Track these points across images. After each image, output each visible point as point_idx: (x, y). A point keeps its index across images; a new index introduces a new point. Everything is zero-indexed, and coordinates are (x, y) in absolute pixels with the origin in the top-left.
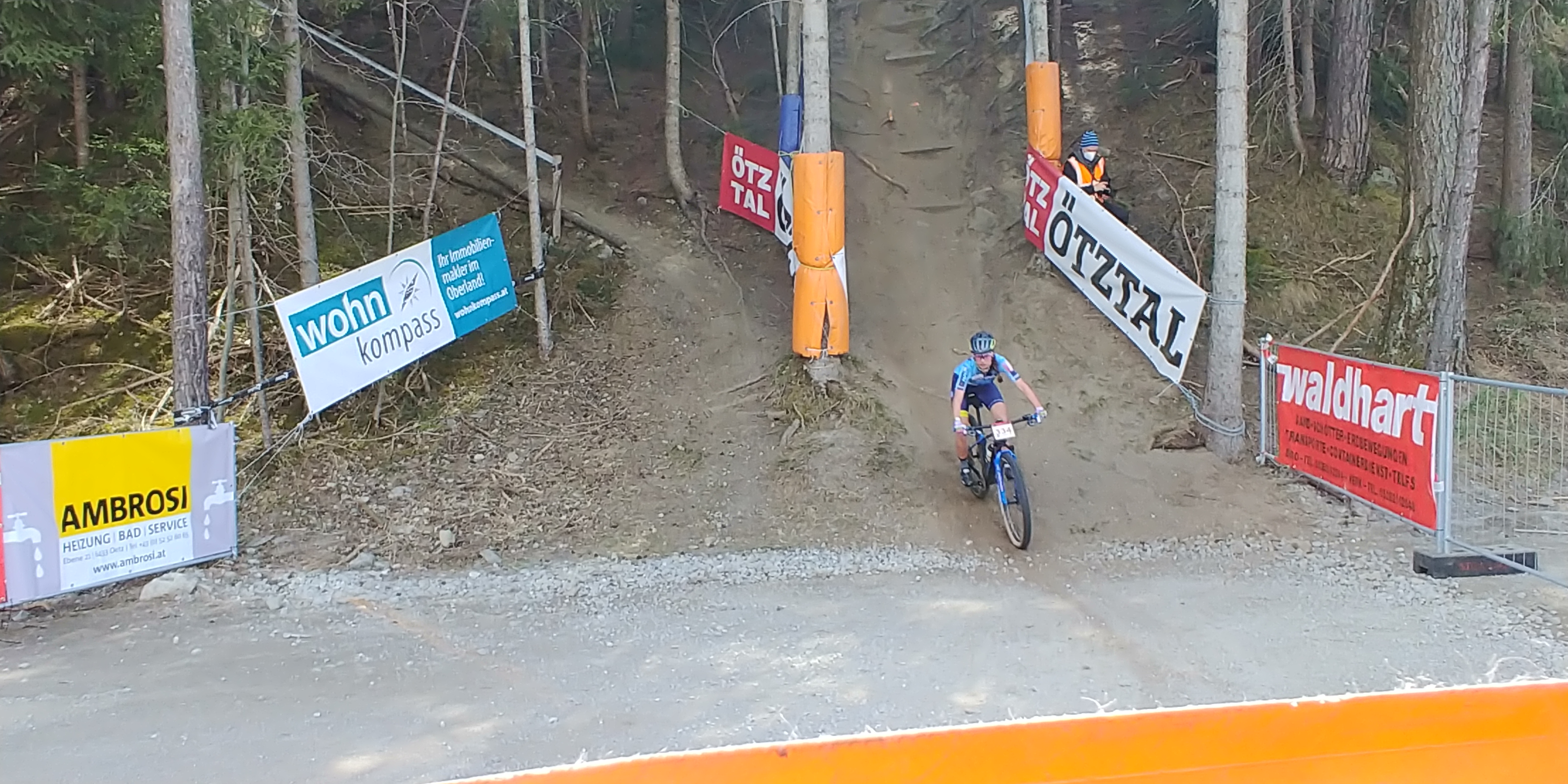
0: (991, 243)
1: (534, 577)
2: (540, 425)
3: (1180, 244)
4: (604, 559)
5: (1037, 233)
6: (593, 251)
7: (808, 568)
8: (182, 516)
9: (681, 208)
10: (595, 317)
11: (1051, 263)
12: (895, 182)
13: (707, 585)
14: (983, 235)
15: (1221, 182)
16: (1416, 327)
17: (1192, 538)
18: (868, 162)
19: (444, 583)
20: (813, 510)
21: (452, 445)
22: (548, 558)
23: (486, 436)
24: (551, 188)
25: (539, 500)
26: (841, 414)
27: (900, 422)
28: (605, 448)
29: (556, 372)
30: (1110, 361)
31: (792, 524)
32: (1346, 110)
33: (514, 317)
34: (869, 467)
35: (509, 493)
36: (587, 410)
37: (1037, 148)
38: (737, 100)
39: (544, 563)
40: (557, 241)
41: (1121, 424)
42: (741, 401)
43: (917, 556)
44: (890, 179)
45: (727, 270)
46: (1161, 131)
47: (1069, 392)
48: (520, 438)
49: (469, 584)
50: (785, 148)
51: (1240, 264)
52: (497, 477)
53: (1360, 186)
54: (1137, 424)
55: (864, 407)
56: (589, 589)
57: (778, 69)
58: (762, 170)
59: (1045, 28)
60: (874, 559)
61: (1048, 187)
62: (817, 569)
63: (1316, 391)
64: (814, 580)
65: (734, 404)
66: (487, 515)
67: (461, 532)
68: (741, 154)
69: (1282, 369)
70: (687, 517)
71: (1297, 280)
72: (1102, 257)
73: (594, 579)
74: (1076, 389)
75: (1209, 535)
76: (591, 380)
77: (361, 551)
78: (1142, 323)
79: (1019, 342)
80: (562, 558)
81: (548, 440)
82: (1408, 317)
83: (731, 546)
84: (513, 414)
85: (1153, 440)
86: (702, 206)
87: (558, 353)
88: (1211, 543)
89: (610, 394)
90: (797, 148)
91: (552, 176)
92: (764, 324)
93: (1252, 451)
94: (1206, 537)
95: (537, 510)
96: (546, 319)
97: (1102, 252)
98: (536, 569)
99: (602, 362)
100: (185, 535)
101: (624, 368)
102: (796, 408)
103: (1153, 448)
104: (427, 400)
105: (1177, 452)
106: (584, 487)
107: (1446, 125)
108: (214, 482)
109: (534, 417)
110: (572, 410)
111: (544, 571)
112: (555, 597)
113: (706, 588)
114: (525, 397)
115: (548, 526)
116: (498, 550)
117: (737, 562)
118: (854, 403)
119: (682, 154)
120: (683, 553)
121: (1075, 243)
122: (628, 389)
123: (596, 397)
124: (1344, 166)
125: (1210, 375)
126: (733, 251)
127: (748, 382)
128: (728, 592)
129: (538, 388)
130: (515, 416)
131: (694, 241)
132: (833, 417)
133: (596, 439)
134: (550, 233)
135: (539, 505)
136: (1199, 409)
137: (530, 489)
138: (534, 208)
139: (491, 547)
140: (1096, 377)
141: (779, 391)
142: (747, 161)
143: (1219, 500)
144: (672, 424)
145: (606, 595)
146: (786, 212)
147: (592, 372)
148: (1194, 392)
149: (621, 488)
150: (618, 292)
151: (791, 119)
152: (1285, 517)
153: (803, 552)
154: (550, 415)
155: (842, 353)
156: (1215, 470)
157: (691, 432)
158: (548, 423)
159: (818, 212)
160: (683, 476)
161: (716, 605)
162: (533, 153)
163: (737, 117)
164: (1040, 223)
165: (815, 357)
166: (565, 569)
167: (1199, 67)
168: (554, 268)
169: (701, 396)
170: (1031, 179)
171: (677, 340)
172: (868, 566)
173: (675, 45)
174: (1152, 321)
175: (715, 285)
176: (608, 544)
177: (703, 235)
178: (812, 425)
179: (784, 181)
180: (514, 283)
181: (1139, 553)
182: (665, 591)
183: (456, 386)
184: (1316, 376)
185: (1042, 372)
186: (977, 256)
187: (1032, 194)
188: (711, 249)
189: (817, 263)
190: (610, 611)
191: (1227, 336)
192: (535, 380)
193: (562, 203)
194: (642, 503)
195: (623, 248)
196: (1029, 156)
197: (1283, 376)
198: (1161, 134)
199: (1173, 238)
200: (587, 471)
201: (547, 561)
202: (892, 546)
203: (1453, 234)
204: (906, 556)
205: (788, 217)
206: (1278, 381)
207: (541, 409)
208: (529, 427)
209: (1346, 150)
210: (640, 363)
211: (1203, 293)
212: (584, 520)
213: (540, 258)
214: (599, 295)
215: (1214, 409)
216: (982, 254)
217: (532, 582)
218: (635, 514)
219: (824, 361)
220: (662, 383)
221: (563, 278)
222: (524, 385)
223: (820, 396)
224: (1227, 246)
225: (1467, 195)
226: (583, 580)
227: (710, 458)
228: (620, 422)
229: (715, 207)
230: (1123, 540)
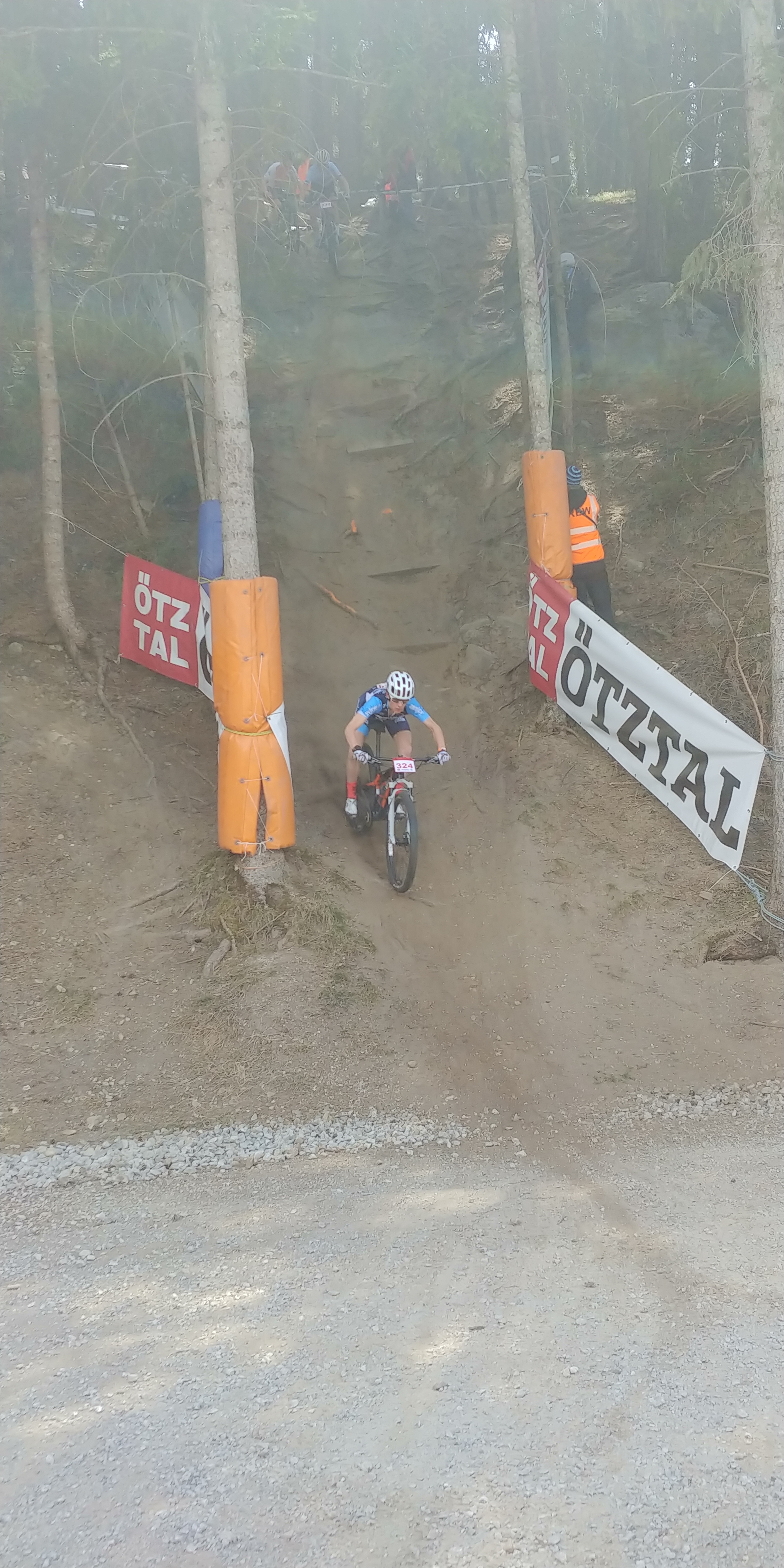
3: (735, 684)
5: (545, 676)
9: (70, 656)
12: (362, 615)
14: (478, 681)
15: (775, 600)
17: (760, 1085)
18: (325, 589)
26: (285, 931)
27: (367, 937)
30: (647, 843)
34: (322, 1002)
37: (541, 565)
38: (147, 509)
41: (664, 928)
42: (148, 918)
44: (355, 611)
45: (134, 740)
46: (710, 534)
47: (593, 886)
50: (206, 574)
54: (685, 927)
58: (176, 603)
59: (546, 404)
60: (323, 1133)
61: (557, 616)
62: (241, 1154)
64: (235, 1172)
65: (139, 923)
68: (147, 582)
72: (630, 706)
74: (602, 883)
78: (686, 790)
79: (526, 823)
83: (123, 1128)
85: (706, 949)
86: (98, 652)
90: (220, 574)
92: (183, 810)
97: (631, 698)
102: (224, 924)
103: (706, 960)
105: (736, 963)
117: (129, 1150)
118: (304, 914)
119: (69, 584)
121: (595, 688)
125: (779, 857)
126: (143, 714)
127: (159, 891)
131: (88, 700)
132: (275, 933)
136: (766, 903)
140: (629, 865)
141: (201, 902)
142: (154, 591)
148: (757, 880)
151: (213, 534)
153: (225, 1130)
155: (285, 846)
157: (76, 965)
159: (244, 657)
160: (62, 1029)
163: (147, 535)
164: (550, 664)
165: (249, 853)
169: (93, 914)
170: (535, 605)
172: (314, 1145)
173: (54, 436)
174: (699, 786)
175: (117, 759)
177: (101, 693)
178: (245, 946)
179: (206, 617)
181: (687, 1109)
185: (557, 860)
187: (536, 624)
188: (112, 711)
189: (247, 726)
196: (532, 575)
198: (710, 539)
199: (726, 676)
211: (759, 750)
215: (783, 903)
216: (477, 707)
219: (262, 858)
220: (38, 898)
223: (257, 906)
227: (102, 1001)
229: (116, 655)
230: (667, 1091)
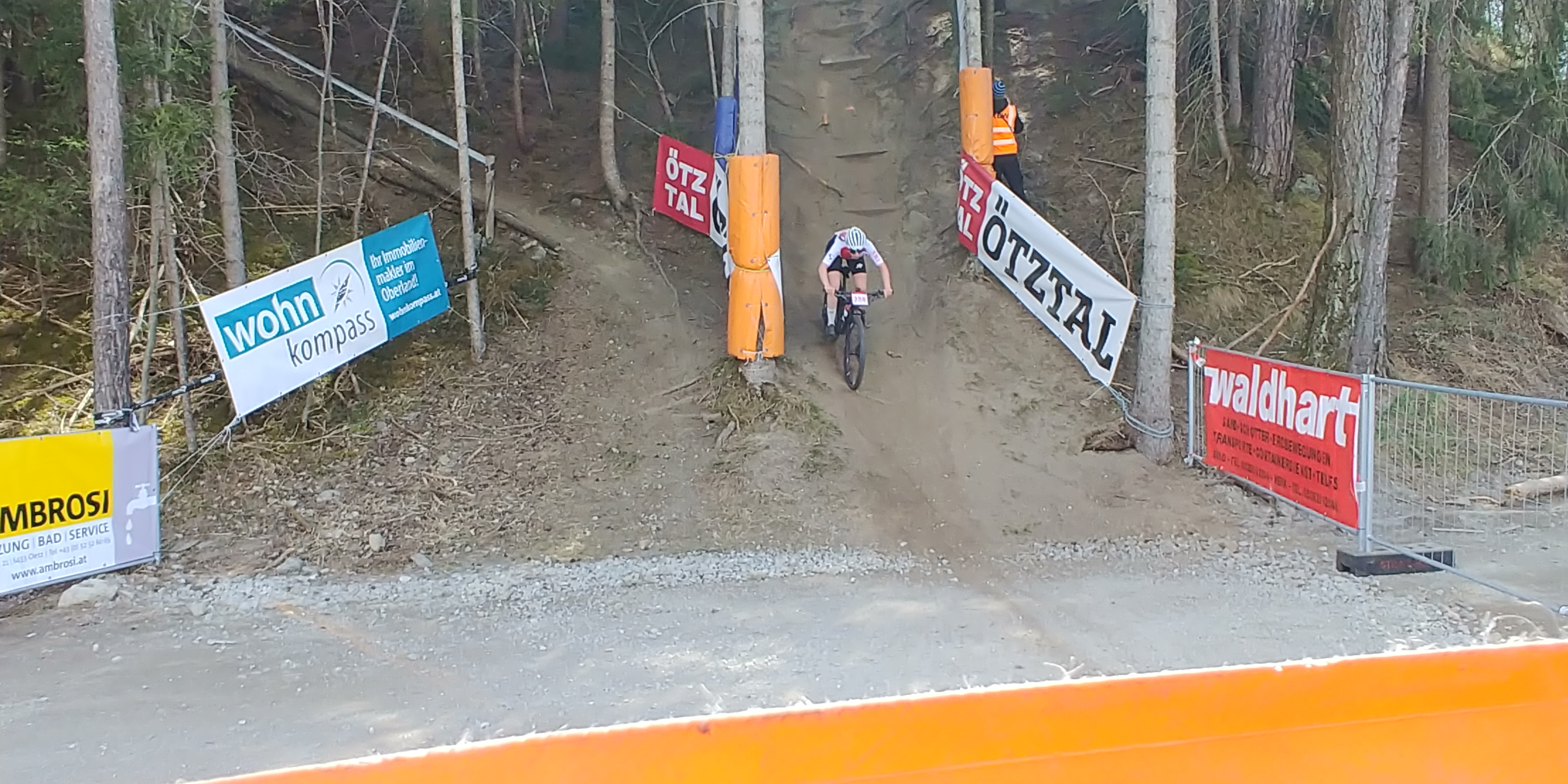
0: (925, 246)
1: (466, 581)
2: (472, 428)
3: (1110, 248)
4: (537, 562)
5: (970, 237)
6: (527, 252)
7: (743, 570)
8: (103, 521)
9: (615, 209)
10: (529, 319)
11: (985, 267)
12: (830, 186)
13: (642, 588)
14: (918, 239)
15: (1150, 187)
16: (1339, 330)
17: (1122, 538)
18: (803, 166)
19: (374, 588)
20: (748, 512)
21: (383, 447)
22: (480, 562)
23: (416, 438)
24: (484, 188)
25: (471, 504)
26: (775, 418)
27: (835, 424)
28: (538, 451)
29: (488, 374)
30: (1042, 364)
31: (727, 526)
32: (1271, 118)
33: (445, 318)
34: (804, 469)
35: (441, 496)
36: (520, 412)
37: (970, 153)
38: (672, 102)
39: (477, 567)
40: (490, 242)
41: (1053, 426)
42: (676, 403)
43: (851, 558)
44: (825, 183)
45: (663, 273)
46: (1092, 136)
47: (1002, 395)
48: (452, 440)
49: (400, 588)
50: (720, 150)
51: (1169, 268)
52: (428, 480)
53: (1285, 193)
54: (1069, 426)
55: (799, 409)
56: (522, 593)
57: (713, 71)
58: (696, 172)
59: (978, 34)
60: (809, 561)
61: (982, 192)
62: (752, 571)
63: (1243, 393)
64: (750, 582)
65: (669, 407)
66: (418, 518)
67: (391, 537)
68: (676, 156)
69: (1209, 372)
70: (622, 521)
71: (1224, 285)
72: (1035, 261)
73: (527, 582)
74: (1009, 392)
75: (1139, 535)
76: (524, 383)
77: (288, 555)
78: (1074, 326)
79: (953, 345)
80: (495, 562)
81: (480, 442)
82: (1331, 321)
83: (665, 550)
84: (445, 416)
85: (1084, 442)
86: (636, 207)
87: (490, 355)
88: (1141, 543)
89: (544, 396)
90: (732, 150)
91: (485, 177)
92: (699, 326)
93: (1180, 453)
94: (1135, 537)
95: (469, 513)
96: (478, 321)
97: (1036, 256)
98: (468, 573)
99: (535, 364)
100: (107, 540)
101: (558, 370)
102: (731, 410)
103: (1084, 450)
104: (356, 403)
105: (1106, 453)
106: (517, 489)
107: (1367, 134)
108: (137, 486)
109: (466, 420)
110: (504, 412)
111: (476, 575)
112: (487, 601)
113: (640, 591)
114: (456, 400)
115: (481, 530)
116: (429, 554)
117: (673, 566)
118: (789, 406)
119: (617, 156)
120: (617, 556)
121: (1009, 247)
122: (562, 391)
123: (529, 399)
124: (1270, 173)
125: (1141, 378)
126: (669, 253)
127: (683, 385)
128: (663, 595)
129: (470, 390)
130: (447, 419)
131: (629, 243)
132: (768, 419)
133: (530, 441)
134: (483, 234)
135: (471, 509)
136: (1130, 411)
137: (463, 492)
138: (467, 208)
139: (422, 551)
140: (1028, 379)
141: (714, 393)
142: (681, 163)
143: (1149, 501)
144: (607, 427)
145: (539, 598)
146: (721, 215)
147: (526, 374)
148: (1123, 394)
149: (554, 491)
150: (552, 293)
151: (726, 121)
152: (1212, 518)
153: (738, 554)
154: (482, 417)
155: (776, 355)
156: (1144, 471)
157: (625, 435)
158: (481, 426)
159: (754, 215)
160: (617, 479)
161: (651, 607)
162: (465, 154)
163: (672, 119)
164: (974, 228)
165: (750, 359)
166: (497, 573)
167: (1129, 74)
168: (487, 269)
169: (636, 399)
170: (964, 183)
171: (611, 342)
172: (803, 568)
173: (610, 46)
174: (1084, 324)
175: (650, 286)
176: (542, 547)
177: (638, 237)
178: (746, 427)
179: (719, 183)
180: (446, 284)
181: (1071, 554)
182: (600, 594)
183: (386, 388)
184: (1242, 379)
185: (976, 374)
186: (912, 260)
187: (965, 198)
188: (646, 251)
189: (752, 265)
190: (544, 615)
191: (1156, 339)
192: (468, 382)
193: (495, 203)
194: (576, 506)
195: (557, 249)
196: (963, 161)
197: (1210, 379)
198: (1092, 140)
199: (1104, 243)
200: (520, 474)
201: (479, 565)
202: (827, 547)
203: (1374, 240)
204: (841, 558)
205: (723, 219)
206: (1205, 383)
207: (473, 412)
208: (461, 430)
209: (1271, 159)
210: (574, 365)
211: (1133, 296)
212: (517, 523)
213: (473, 257)
214: (532, 296)
215: (1144, 411)
216: (916, 258)
217: (464, 586)
218: (569, 516)
219: (760, 363)
220: (596, 385)
221: (496, 279)
222: (457, 387)
223: (755, 398)
224: (1156, 250)
225: (1387, 202)
226: (515, 583)
227: (645, 461)
228: (554, 424)
229: (651, 209)
230: (1055, 541)
